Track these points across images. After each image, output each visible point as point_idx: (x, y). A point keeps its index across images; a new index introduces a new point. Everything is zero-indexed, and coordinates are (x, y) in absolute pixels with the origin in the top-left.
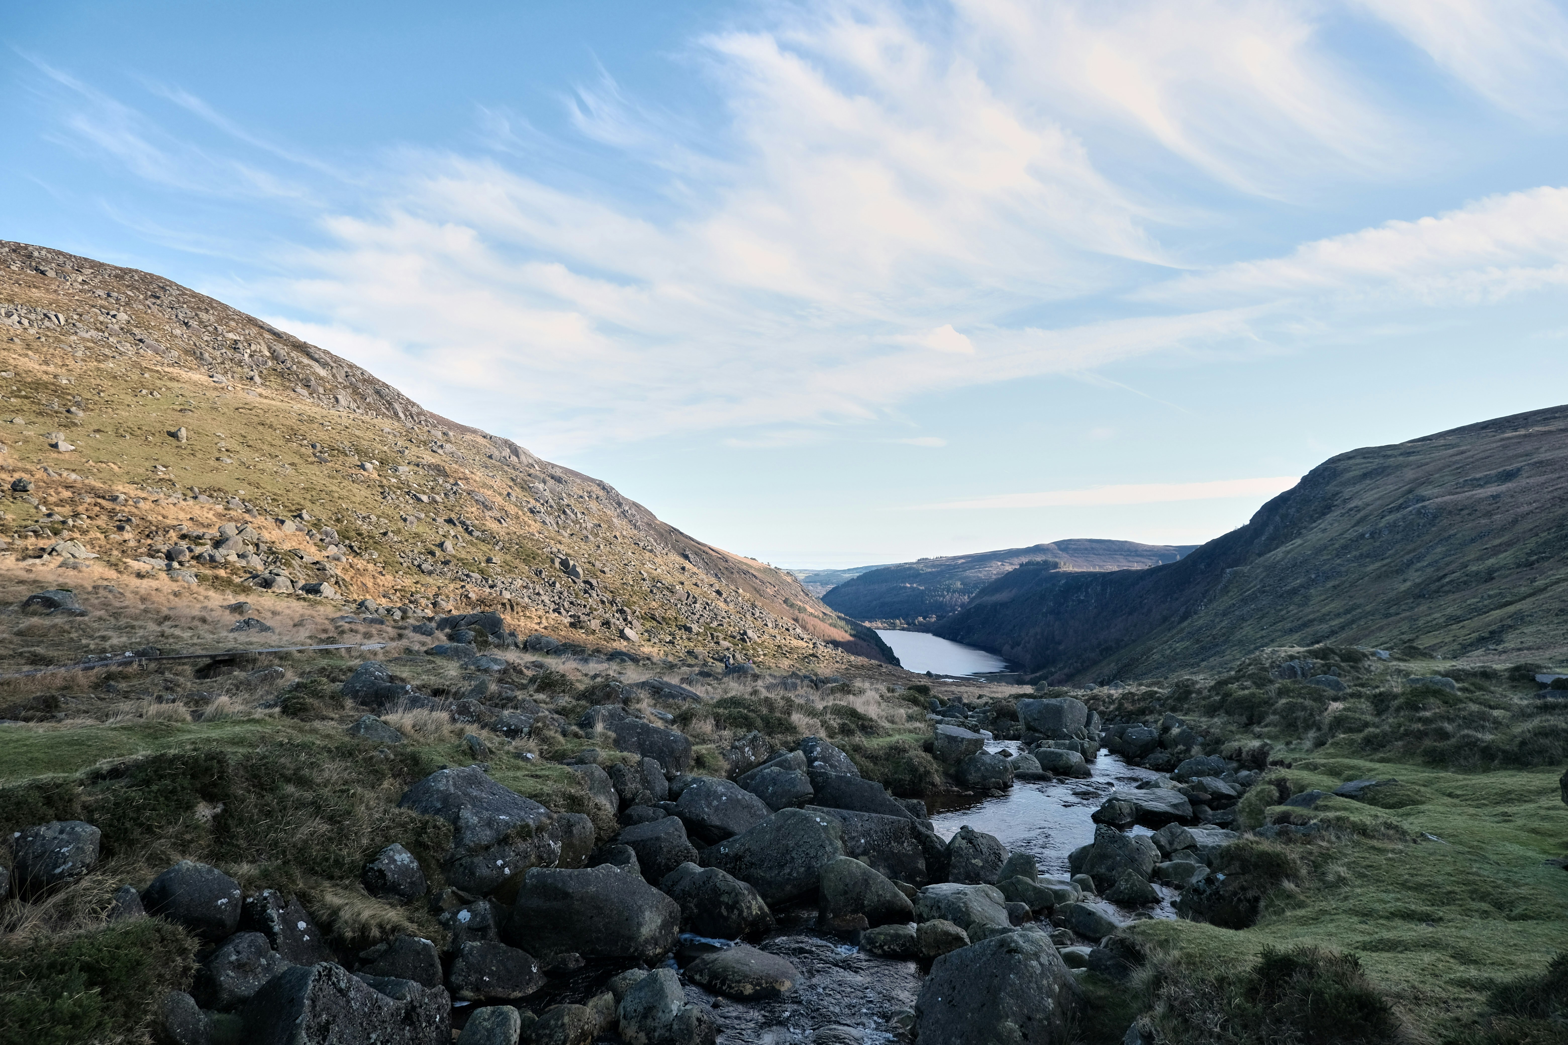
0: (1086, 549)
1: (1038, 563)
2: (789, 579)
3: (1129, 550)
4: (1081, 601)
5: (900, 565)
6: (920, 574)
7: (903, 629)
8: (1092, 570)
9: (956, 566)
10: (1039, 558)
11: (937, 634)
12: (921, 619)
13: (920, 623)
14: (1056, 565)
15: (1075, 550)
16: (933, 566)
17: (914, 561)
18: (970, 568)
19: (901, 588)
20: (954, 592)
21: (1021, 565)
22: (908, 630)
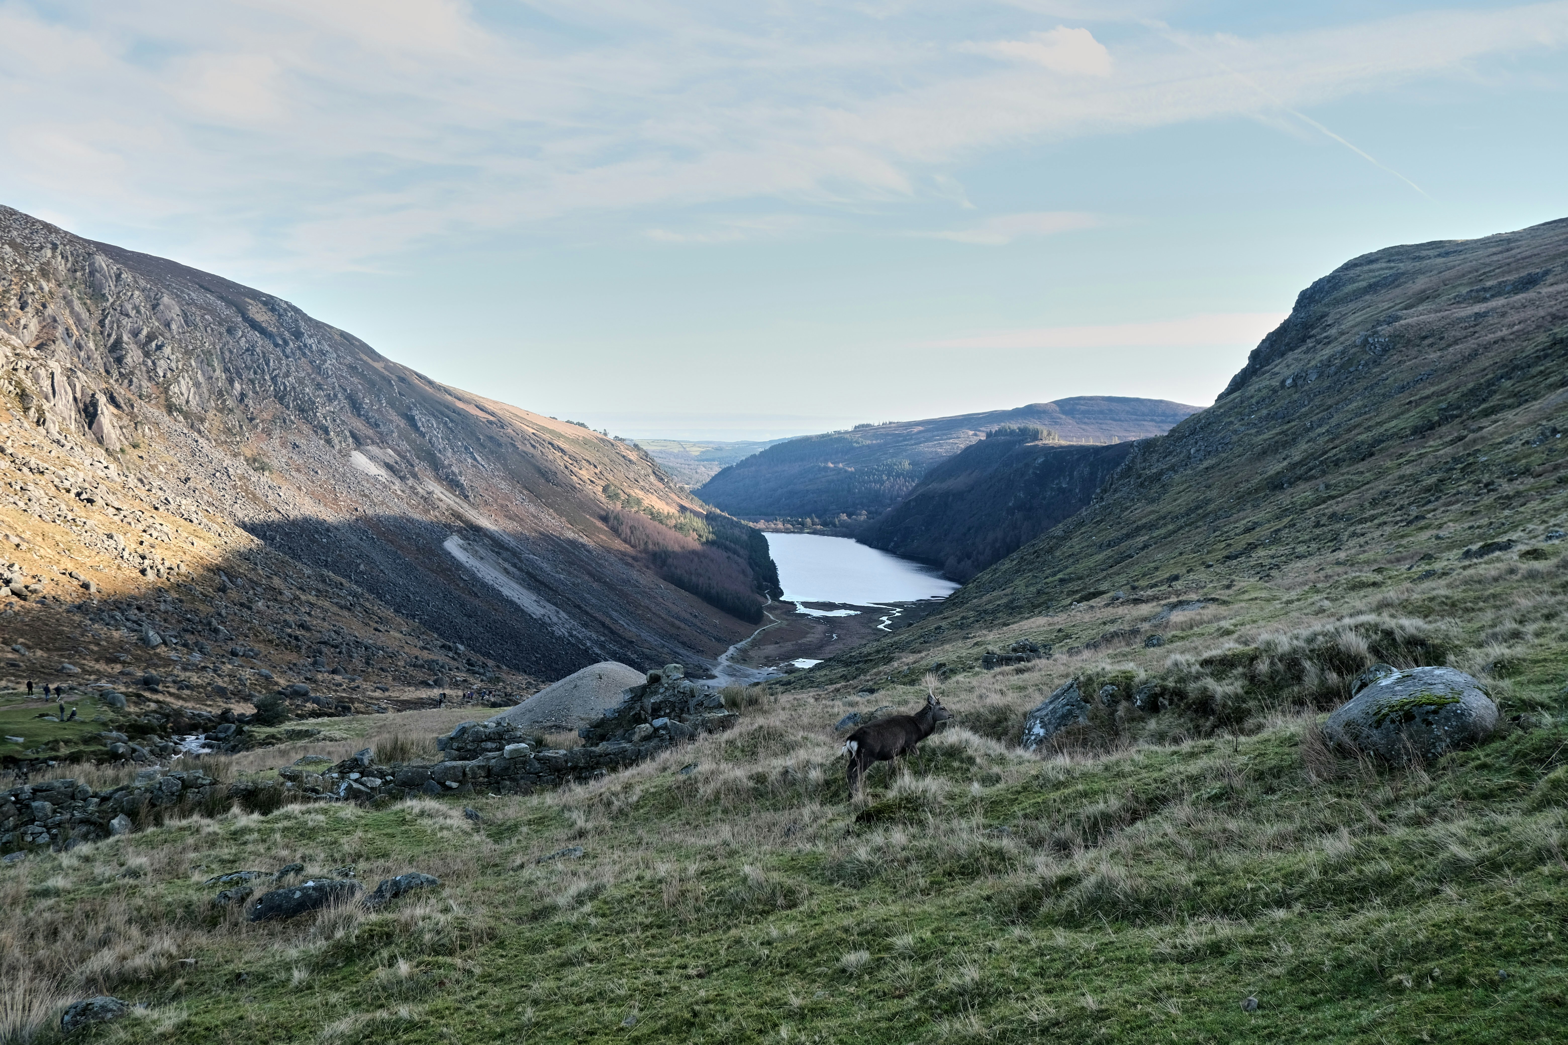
0: (1101, 412)
1: (1012, 432)
2: (633, 456)
3: (1164, 414)
4: (1061, 490)
5: (823, 436)
6: (854, 449)
7: (815, 532)
8: (1083, 442)
9: (908, 437)
10: (1014, 426)
11: (862, 540)
12: (844, 517)
13: (843, 524)
14: (1035, 435)
15: (1084, 413)
16: (876, 436)
17: (850, 428)
18: (927, 440)
19: (820, 470)
20: (898, 475)
21: (989, 435)
22: (822, 533)
